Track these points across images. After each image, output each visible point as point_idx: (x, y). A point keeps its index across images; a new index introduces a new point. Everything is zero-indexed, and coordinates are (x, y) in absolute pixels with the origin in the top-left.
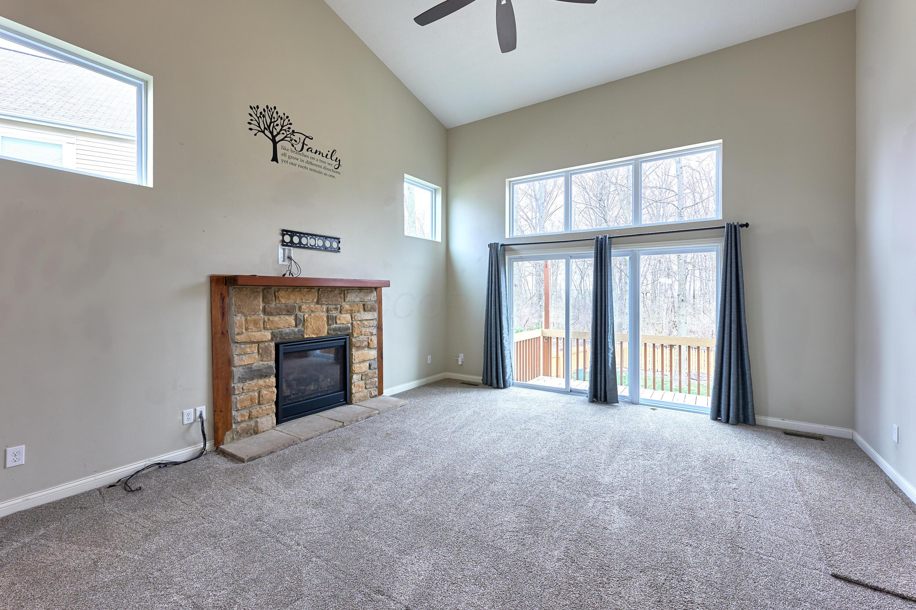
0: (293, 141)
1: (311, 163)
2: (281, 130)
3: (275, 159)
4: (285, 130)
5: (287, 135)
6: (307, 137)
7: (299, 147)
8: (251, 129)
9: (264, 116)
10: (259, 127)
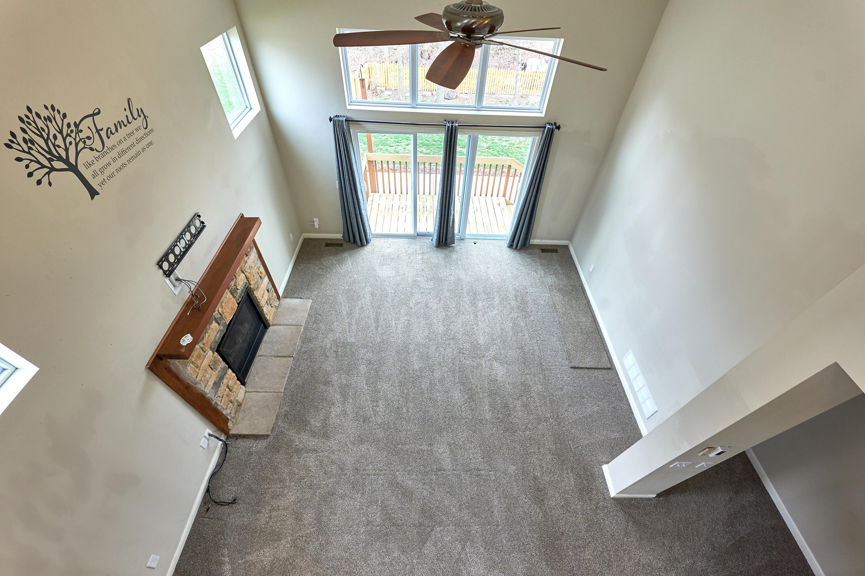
0: (88, 142)
1: (123, 152)
2: (64, 140)
3: (93, 193)
4: (68, 135)
5: (75, 139)
6: (93, 115)
7: (97, 145)
8: (39, 182)
9: (32, 142)
10: (43, 166)
